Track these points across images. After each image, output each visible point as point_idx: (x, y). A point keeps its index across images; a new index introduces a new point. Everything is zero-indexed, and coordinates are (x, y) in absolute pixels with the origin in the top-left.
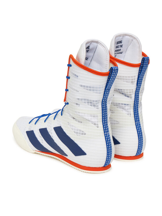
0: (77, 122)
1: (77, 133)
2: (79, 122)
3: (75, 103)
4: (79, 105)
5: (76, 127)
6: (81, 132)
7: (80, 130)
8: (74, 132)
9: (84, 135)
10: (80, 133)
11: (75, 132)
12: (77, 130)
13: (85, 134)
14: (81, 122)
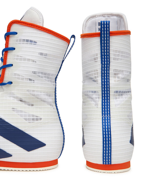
0: (27, 106)
1: (29, 119)
2: (29, 105)
3: (28, 79)
4: (33, 81)
5: (26, 113)
6: (35, 118)
7: (33, 116)
8: (24, 119)
9: (39, 121)
10: (33, 119)
11: (26, 119)
12: (29, 115)
13: (41, 119)
14: (32, 105)
